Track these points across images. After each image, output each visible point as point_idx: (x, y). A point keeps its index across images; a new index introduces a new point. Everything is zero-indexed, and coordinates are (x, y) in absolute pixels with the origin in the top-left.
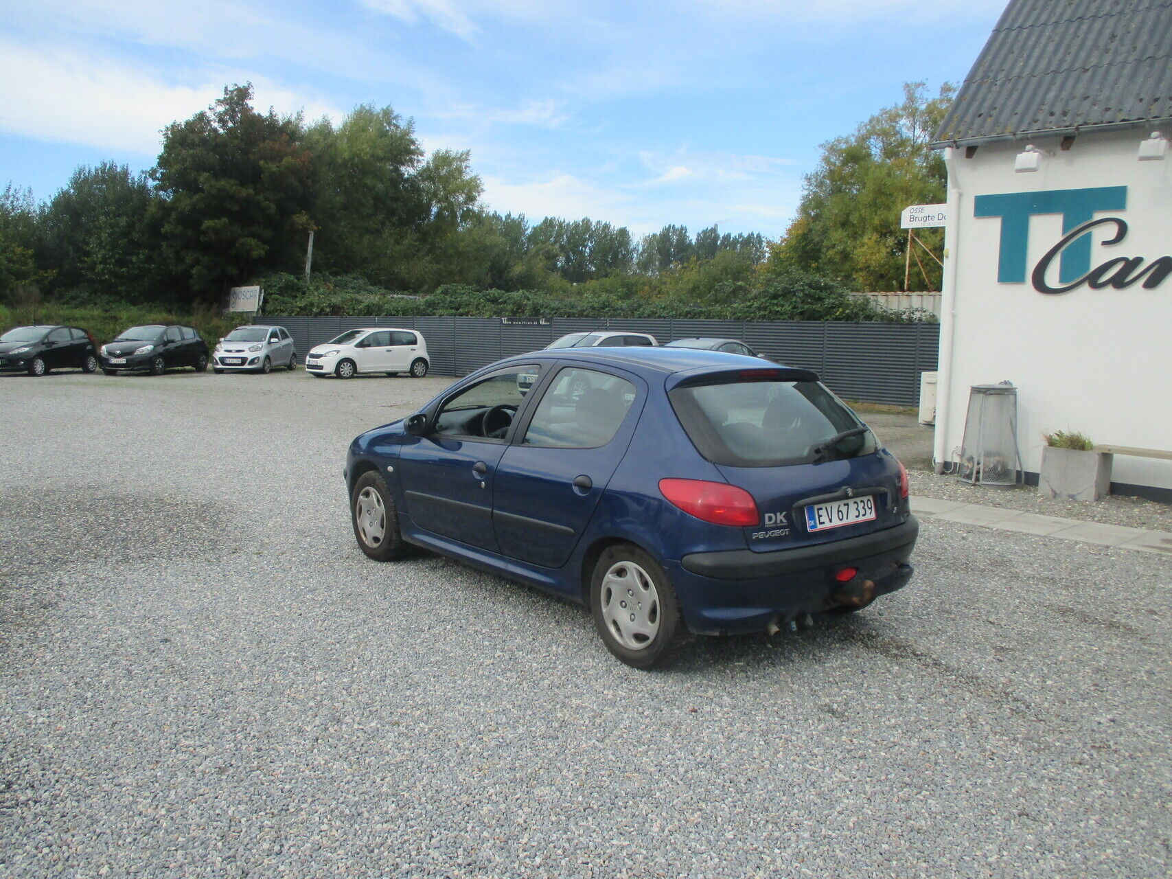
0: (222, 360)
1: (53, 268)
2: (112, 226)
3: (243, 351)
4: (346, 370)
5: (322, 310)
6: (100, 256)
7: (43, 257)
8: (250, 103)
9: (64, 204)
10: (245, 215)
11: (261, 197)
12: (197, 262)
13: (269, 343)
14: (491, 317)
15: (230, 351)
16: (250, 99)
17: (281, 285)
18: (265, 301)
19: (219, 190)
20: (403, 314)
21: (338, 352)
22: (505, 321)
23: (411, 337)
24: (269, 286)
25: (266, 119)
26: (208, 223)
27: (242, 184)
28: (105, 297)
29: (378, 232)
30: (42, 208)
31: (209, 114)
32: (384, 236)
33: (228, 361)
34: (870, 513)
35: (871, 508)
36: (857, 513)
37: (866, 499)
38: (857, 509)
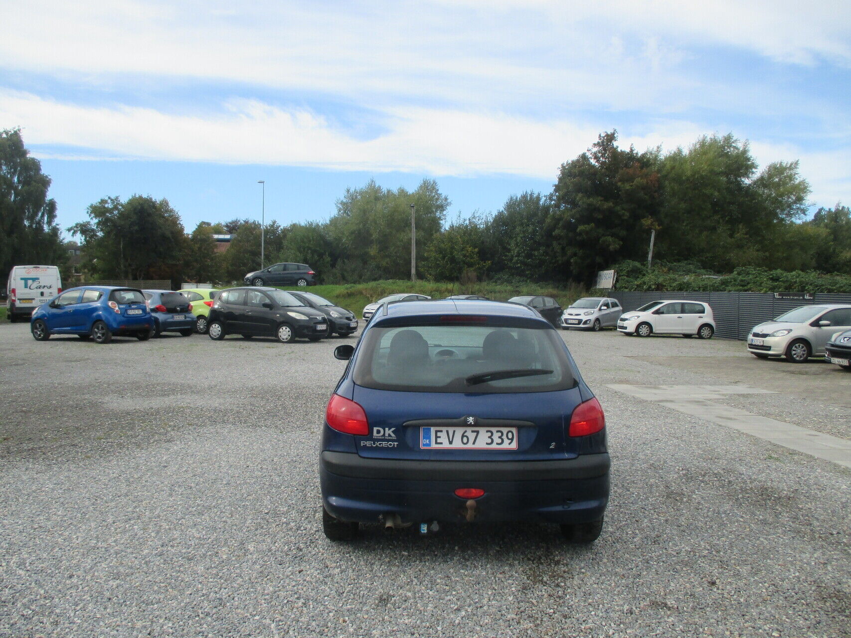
0: (566, 320)
1: (489, 260)
2: (524, 232)
3: (580, 315)
4: (644, 330)
5: (650, 287)
6: (516, 252)
7: (483, 254)
8: (615, 144)
9: (500, 220)
10: (607, 221)
11: (618, 208)
12: (575, 255)
13: (600, 310)
14: (766, 292)
15: (571, 315)
16: (615, 140)
17: (629, 269)
18: (617, 281)
19: (589, 205)
20: (704, 290)
21: (638, 317)
22: (777, 295)
23: (701, 308)
24: (621, 270)
25: (628, 153)
26: (581, 228)
27: (606, 199)
28: (518, 278)
29: (714, 229)
30: (487, 223)
31: (589, 155)
32: (719, 232)
33: (570, 322)
34: (510, 444)
35: (512, 439)
36: (489, 441)
37: (505, 430)
38: (490, 437)
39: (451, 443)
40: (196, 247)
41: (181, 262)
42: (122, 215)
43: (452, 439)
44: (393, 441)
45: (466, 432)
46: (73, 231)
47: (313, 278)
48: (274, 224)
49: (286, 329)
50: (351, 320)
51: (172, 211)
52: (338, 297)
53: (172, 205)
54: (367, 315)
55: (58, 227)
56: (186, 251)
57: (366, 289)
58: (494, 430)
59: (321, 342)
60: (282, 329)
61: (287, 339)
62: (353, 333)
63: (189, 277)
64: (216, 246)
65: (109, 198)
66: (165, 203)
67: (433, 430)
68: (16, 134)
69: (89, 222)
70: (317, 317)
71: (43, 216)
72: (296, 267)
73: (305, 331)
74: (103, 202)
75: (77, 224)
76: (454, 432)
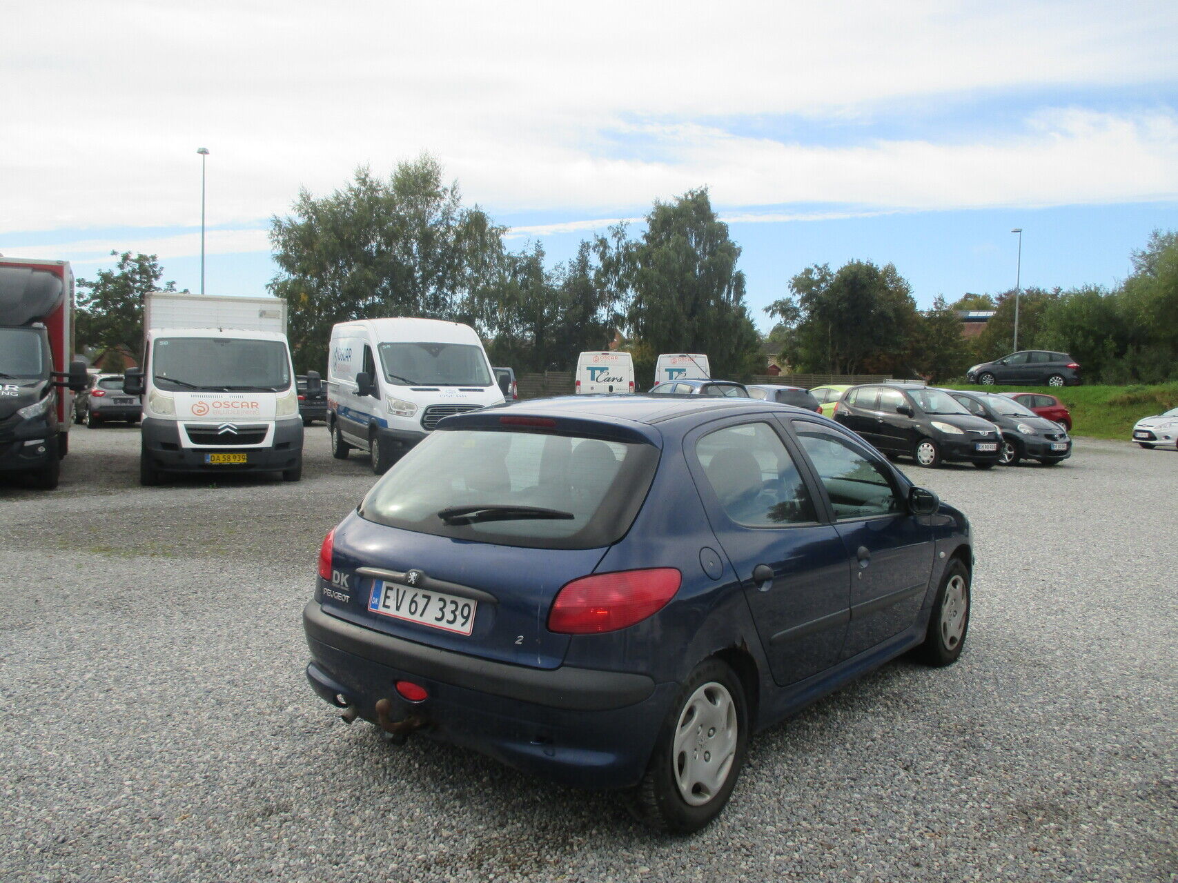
34: (463, 625)
35: (467, 618)
36: (439, 616)
37: (461, 602)
38: (441, 609)
39: (398, 608)
40: (933, 329)
41: (906, 352)
42: (834, 289)
43: (400, 604)
44: (343, 592)
45: (416, 595)
46: (771, 311)
47: (1075, 373)
48: (1057, 293)
49: (928, 446)
50: (1055, 439)
51: (899, 279)
52: (1112, 404)
53: (900, 273)
54: (1139, 435)
55: (746, 306)
56: (916, 335)
57: (1163, 393)
58: (448, 598)
59: (991, 470)
60: (923, 446)
61: (928, 461)
62: (1062, 459)
63: (919, 370)
64: (962, 328)
65: (816, 266)
66: (890, 271)
67: (385, 584)
68: (703, 194)
69: (791, 299)
70: (980, 432)
71: (729, 293)
72: (1048, 357)
73: (956, 451)
74: (809, 271)
75: (776, 302)
76: (405, 592)
